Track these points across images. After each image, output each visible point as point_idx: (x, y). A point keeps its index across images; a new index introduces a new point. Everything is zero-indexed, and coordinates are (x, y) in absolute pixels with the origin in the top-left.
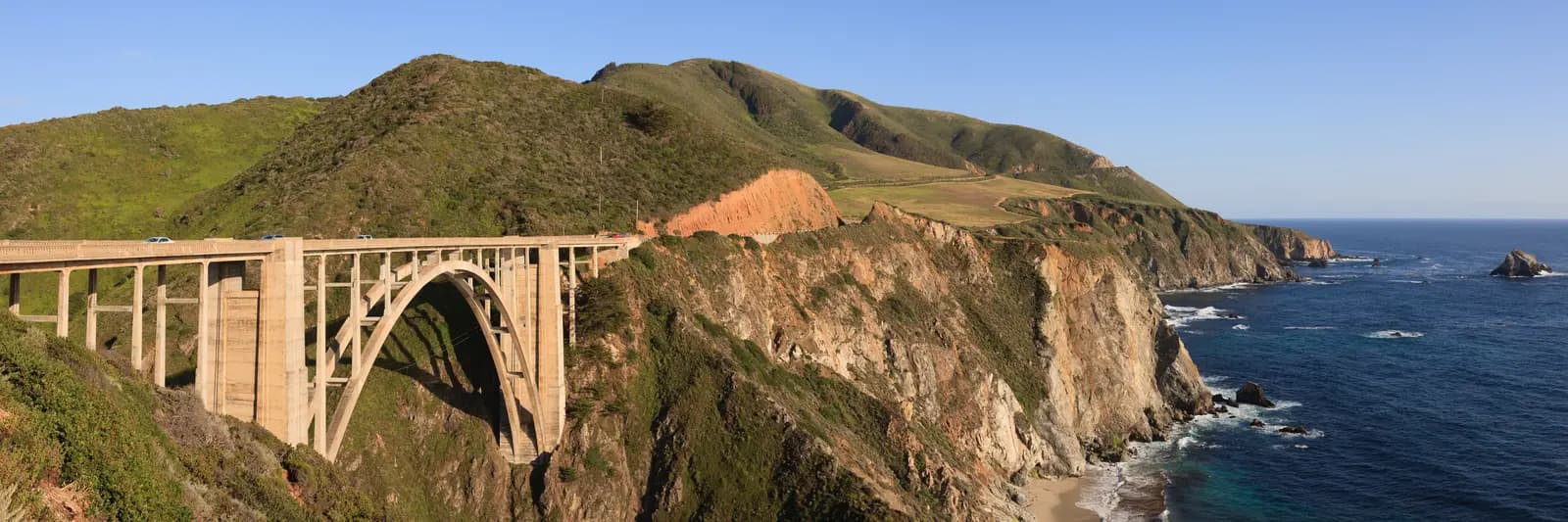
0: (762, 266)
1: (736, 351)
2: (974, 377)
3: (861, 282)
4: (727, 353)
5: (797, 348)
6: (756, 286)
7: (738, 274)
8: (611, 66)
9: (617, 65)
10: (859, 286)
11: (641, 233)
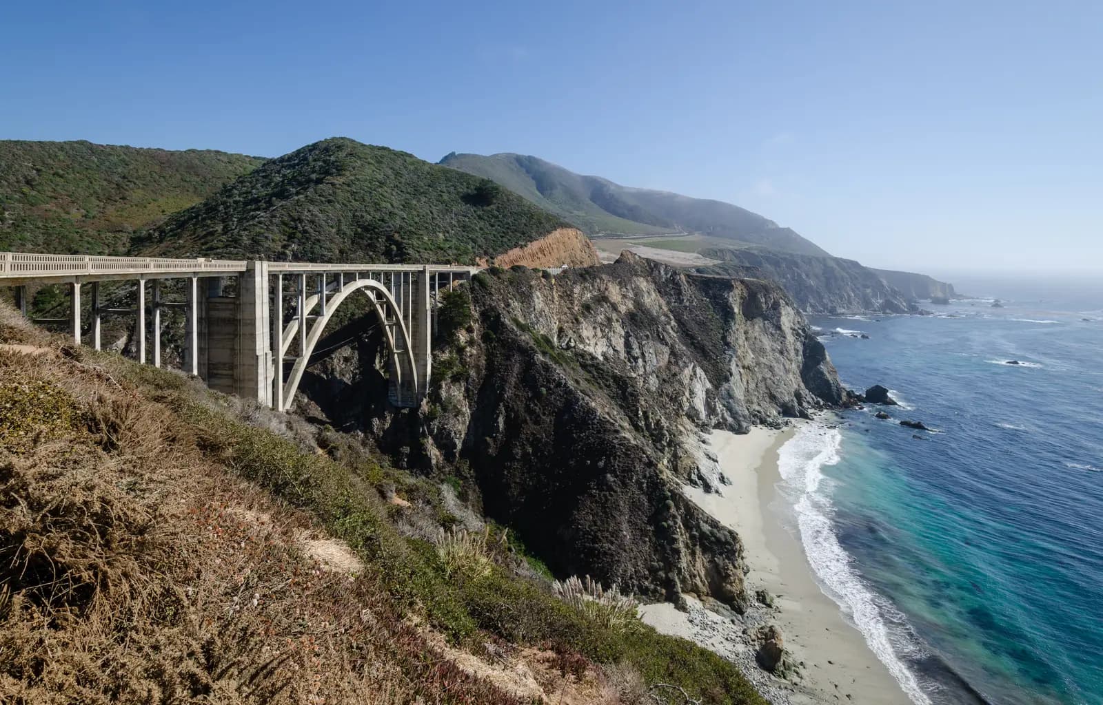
0: (552, 289)
1: (536, 341)
2: (681, 364)
3: (612, 301)
4: (532, 343)
5: (572, 340)
6: (548, 300)
7: (538, 294)
8: (452, 154)
9: (457, 154)
10: (611, 304)
11: (478, 265)
